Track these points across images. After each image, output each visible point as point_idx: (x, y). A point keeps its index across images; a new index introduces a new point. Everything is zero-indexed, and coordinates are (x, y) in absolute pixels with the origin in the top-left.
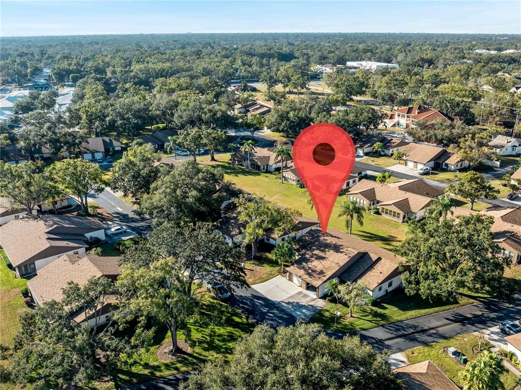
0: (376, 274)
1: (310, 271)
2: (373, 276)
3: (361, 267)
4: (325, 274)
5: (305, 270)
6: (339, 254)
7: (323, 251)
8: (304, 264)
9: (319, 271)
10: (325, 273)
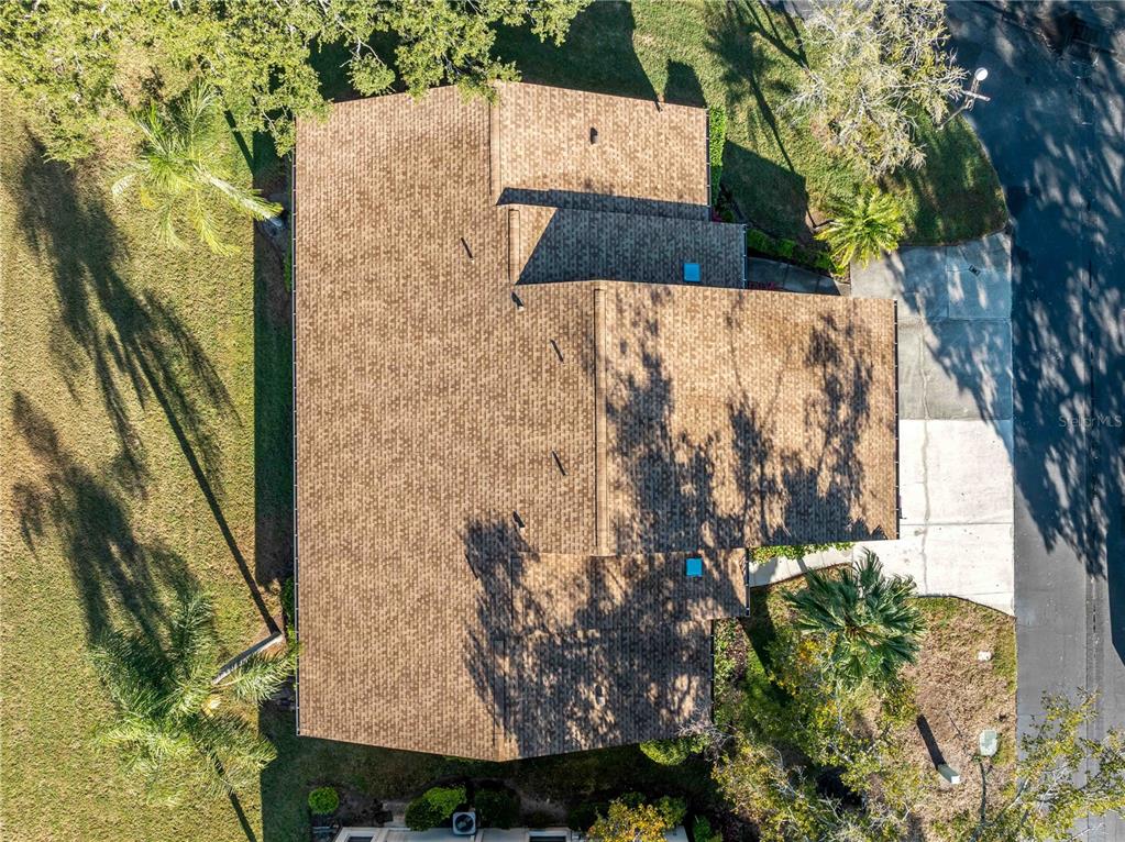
0: (613, 153)
1: (844, 412)
2: (632, 156)
3: (628, 242)
4: (820, 326)
5: (851, 439)
6: (669, 369)
7: (701, 470)
8: (824, 482)
9: (819, 371)
10: (815, 336)
